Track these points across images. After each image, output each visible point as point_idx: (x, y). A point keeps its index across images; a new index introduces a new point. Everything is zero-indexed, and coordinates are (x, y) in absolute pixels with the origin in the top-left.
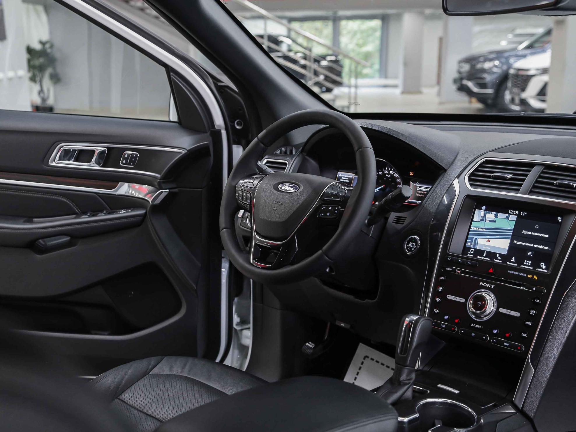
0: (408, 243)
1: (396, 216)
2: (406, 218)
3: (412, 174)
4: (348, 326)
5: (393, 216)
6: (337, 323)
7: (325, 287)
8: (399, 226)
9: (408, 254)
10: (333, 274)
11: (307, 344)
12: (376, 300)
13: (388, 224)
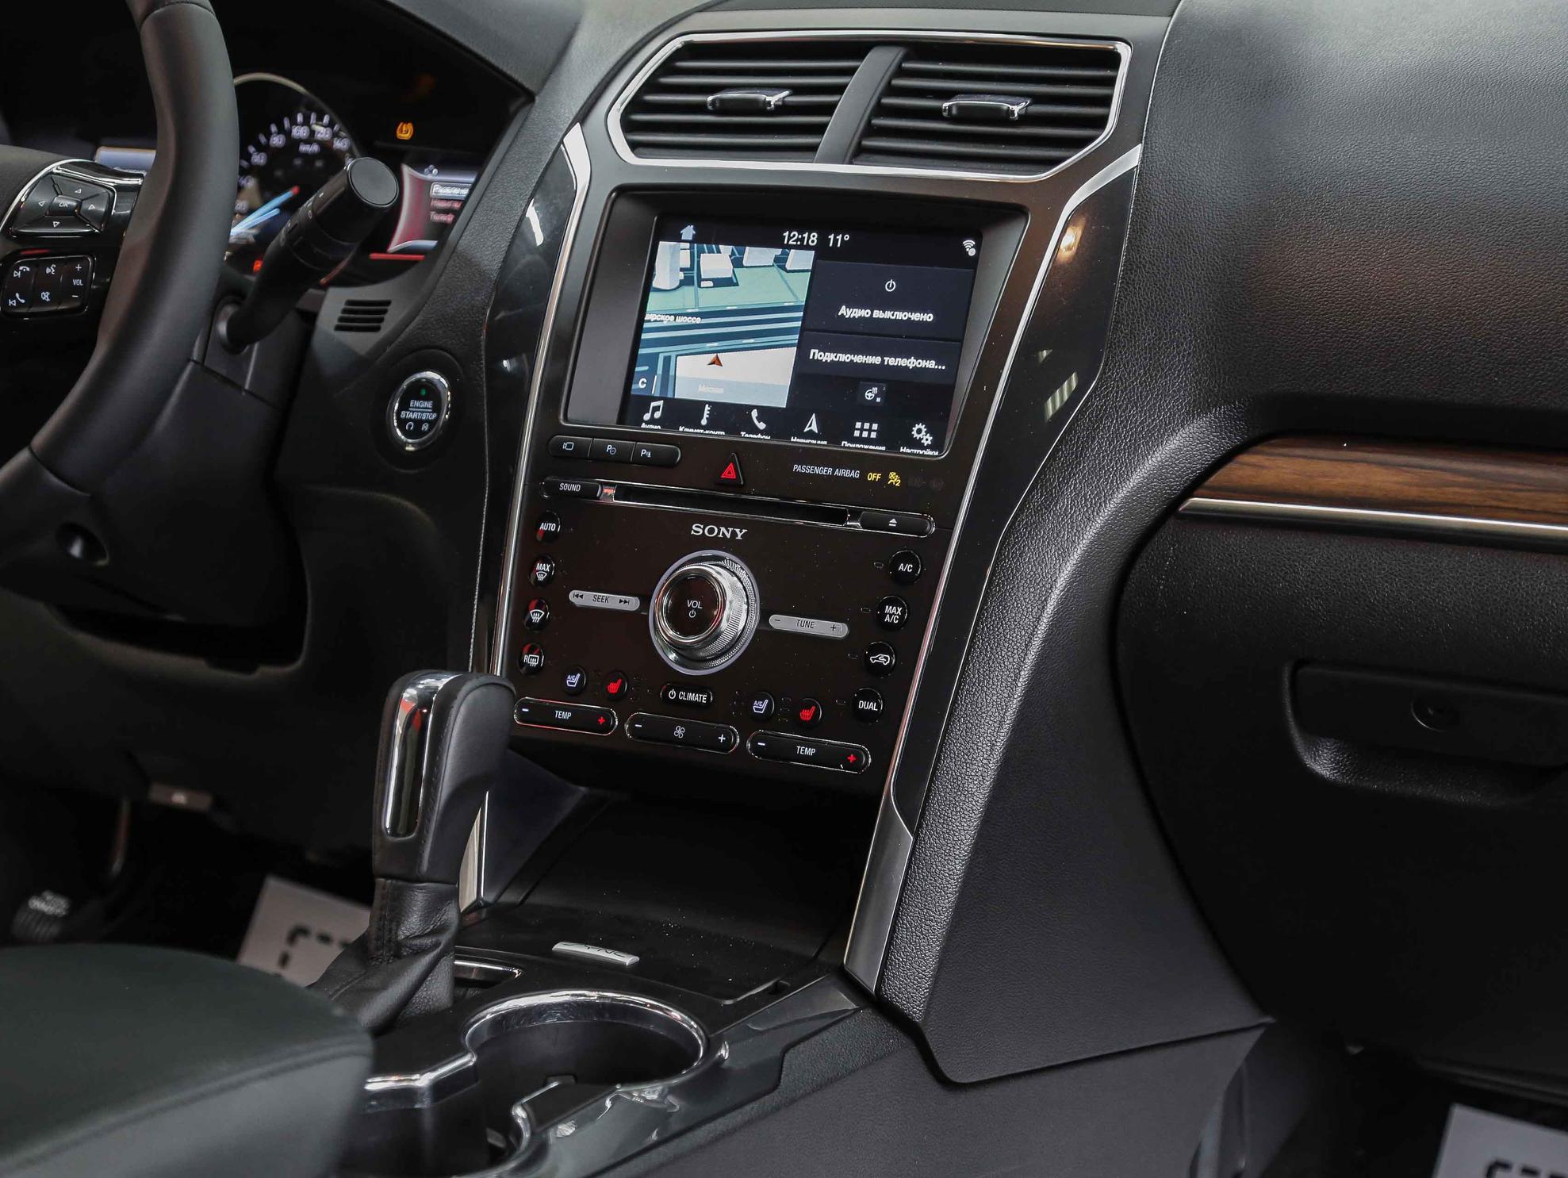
0: (404, 406)
1: (350, 303)
2: (388, 303)
3: (405, 132)
4: (203, 802)
5: (333, 303)
6: (158, 794)
7: (84, 639)
8: (362, 342)
9: (410, 448)
10: (102, 563)
11: (36, 904)
12: (299, 663)
13: (318, 341)
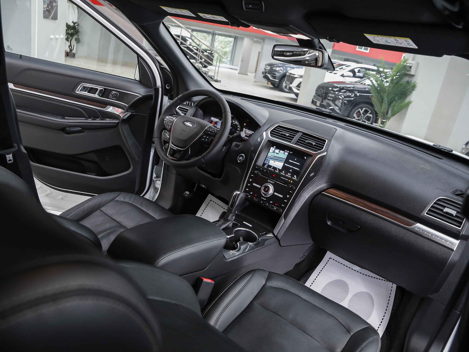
0: (239, 157)
1: (236, 144)
2: (240, 145)
3: (245, 124)
4: (206, 187)
5: (234, 143)
6: (201, 185)
7: (198, 170)
8: (236, 149)
9: (239, 162)
10: (204, 165)
11: (186, 192)
12: (221, 179)
13: (232, 146)
